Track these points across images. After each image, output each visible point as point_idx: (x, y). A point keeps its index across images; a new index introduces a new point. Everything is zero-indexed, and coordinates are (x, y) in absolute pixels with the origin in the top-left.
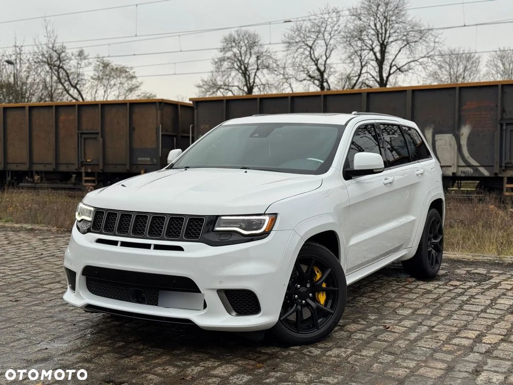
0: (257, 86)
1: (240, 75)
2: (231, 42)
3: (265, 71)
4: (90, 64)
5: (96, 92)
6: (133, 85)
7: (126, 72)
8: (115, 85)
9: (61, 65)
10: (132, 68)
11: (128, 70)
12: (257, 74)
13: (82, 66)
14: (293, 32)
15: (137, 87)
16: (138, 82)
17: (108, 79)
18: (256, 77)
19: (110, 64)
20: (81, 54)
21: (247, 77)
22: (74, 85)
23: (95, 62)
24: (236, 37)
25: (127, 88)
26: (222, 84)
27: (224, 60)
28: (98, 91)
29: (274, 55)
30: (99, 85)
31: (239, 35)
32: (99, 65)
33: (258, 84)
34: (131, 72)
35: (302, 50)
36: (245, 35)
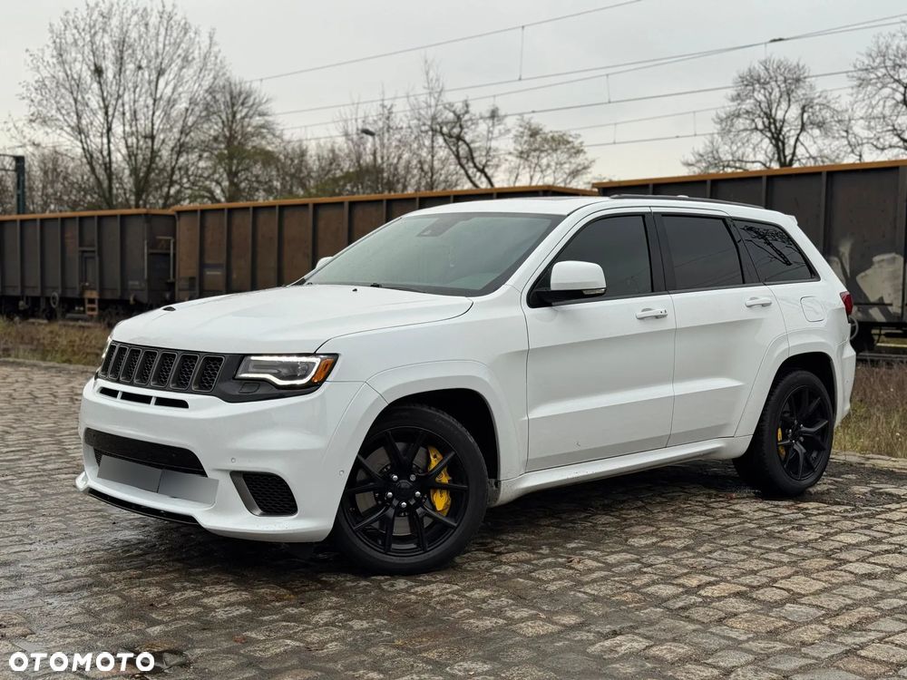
0: (799, 160)
1: (767, 140)
2: (751, 81)
3: (816, 132)
4: (508, 131)
5: (516, 178)
6: (579, 165)
7: (569, 142)
8: (548, 166)
9: (462, 134)
10: (578, 136)
11: (571, 139)
12: (801, 138)
13: (494, 136)
14: (871, 59)
15: (585, 168)
16: (586, 159)
17: (538, 157)
18: (798, 144)
19: (541, 130)
20: (494, 115)
21: (780, 144)
22: (481, 167)
23: (517, 128)
24: (763, 73)
25: (567, 171)
26: (730, 158)
27: (738, 116)
28: (519, 177)
29: (836, 102)
30: (522, 167)
31: (767, 69)
32: (522, 133)
33: (799, 157)
34: (577, 143)
35: (887, 91)
36: (778, 67)
